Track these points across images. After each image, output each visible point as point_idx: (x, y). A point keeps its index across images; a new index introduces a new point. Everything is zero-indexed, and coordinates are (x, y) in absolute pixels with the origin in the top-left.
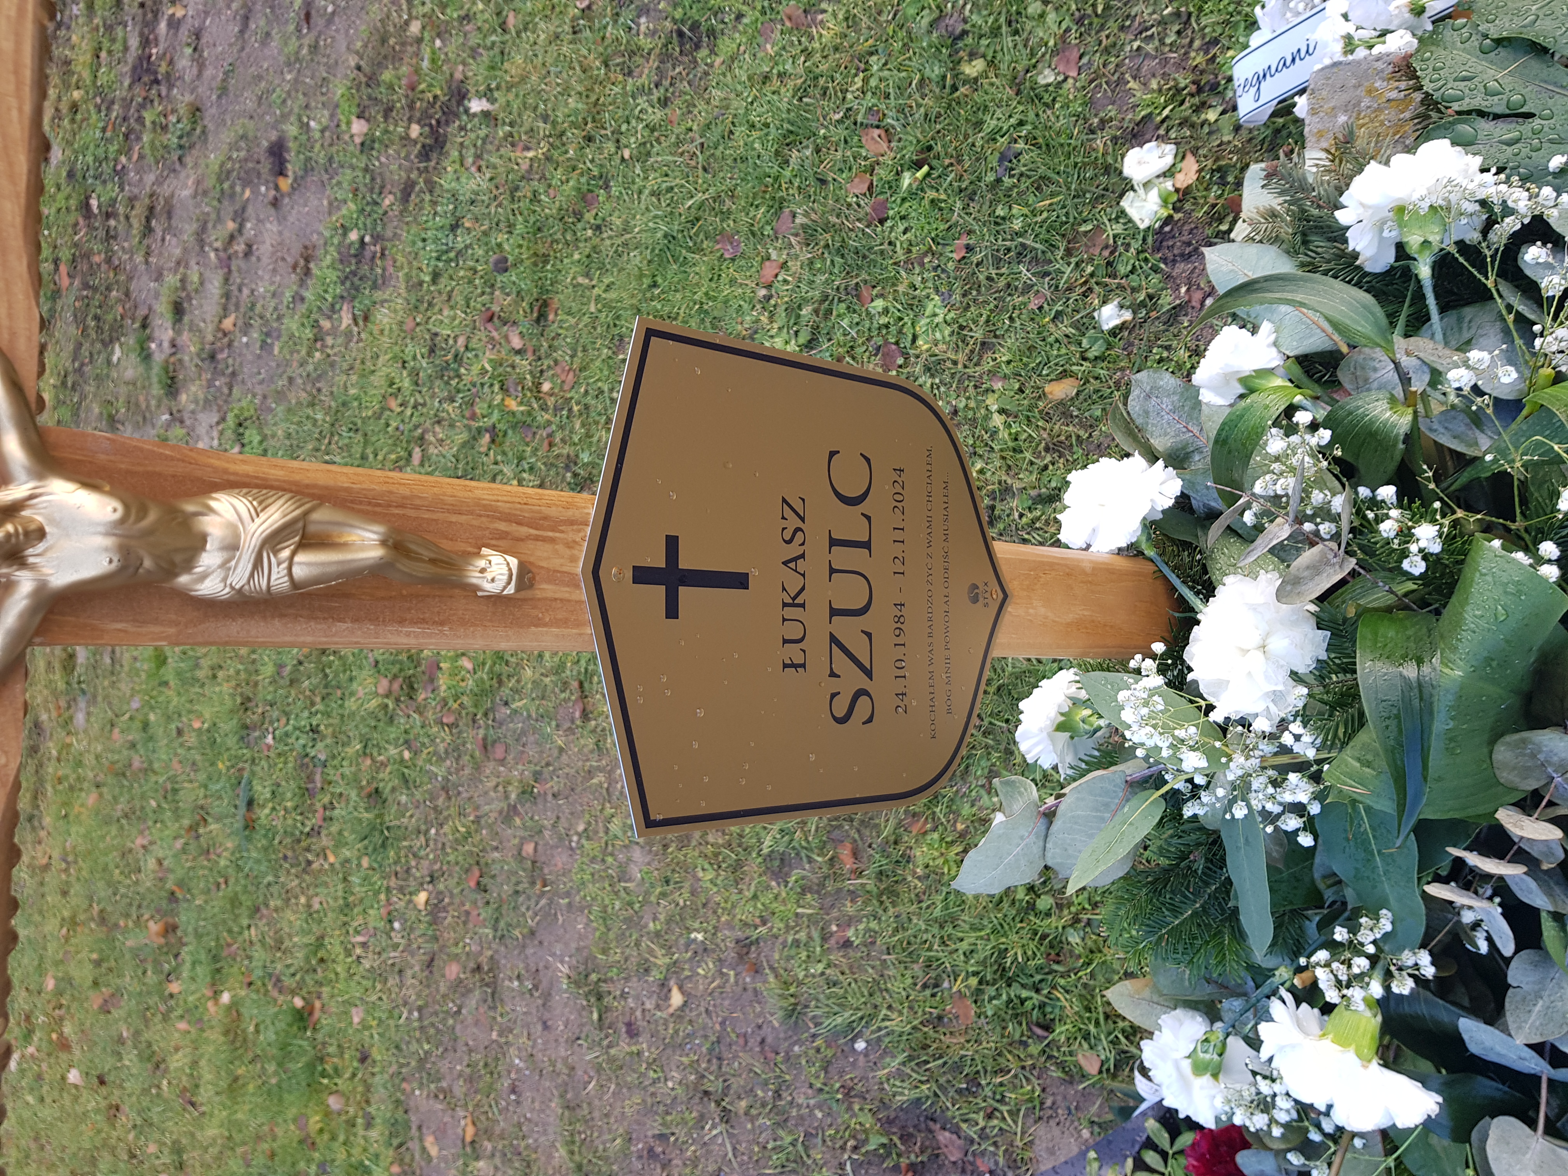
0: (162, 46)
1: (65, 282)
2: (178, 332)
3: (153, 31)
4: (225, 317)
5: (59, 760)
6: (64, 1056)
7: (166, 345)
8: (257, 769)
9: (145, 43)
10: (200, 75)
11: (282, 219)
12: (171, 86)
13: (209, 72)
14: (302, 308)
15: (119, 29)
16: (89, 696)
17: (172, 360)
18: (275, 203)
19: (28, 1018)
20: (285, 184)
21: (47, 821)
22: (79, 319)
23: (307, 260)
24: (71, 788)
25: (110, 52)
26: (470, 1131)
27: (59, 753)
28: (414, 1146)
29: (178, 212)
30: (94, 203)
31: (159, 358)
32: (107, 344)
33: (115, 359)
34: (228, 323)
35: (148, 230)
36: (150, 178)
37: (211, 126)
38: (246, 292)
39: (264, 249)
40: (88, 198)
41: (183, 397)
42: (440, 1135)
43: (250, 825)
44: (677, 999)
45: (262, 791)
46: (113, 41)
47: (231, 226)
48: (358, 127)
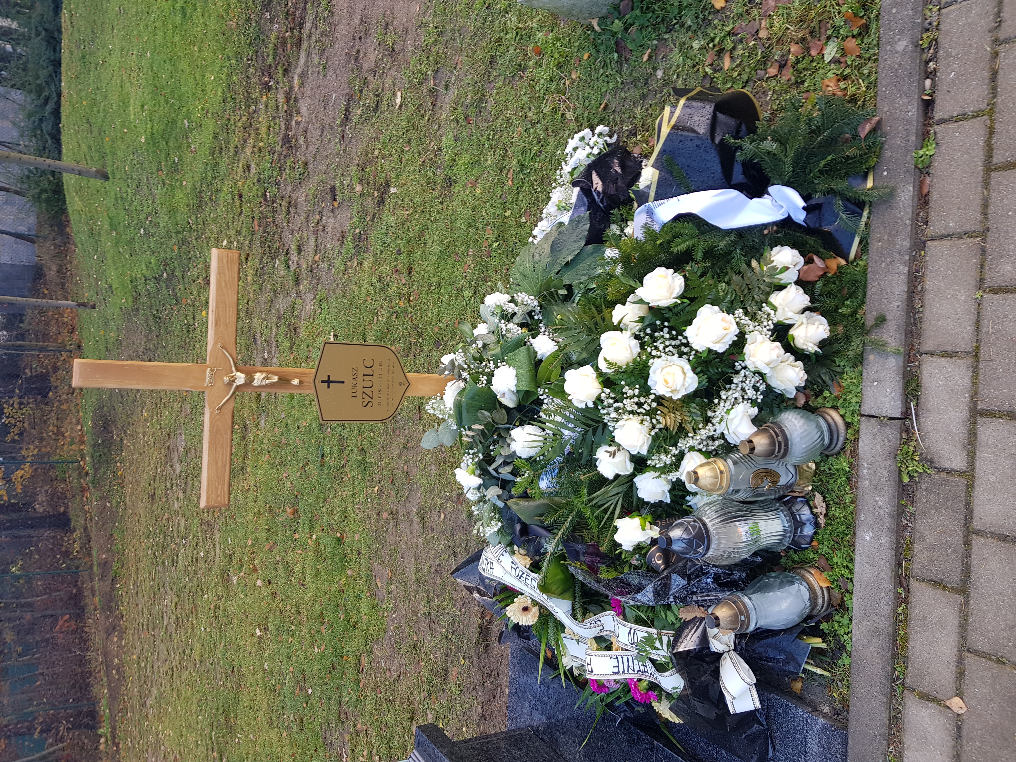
0: (293, 131)
1: (257, 228)
2: (299, 258)
3: (290, 124)
4: (316, 255)
5: (253, 441)
6: (255, 575)
7: (295, 263)
8: (325, 442)
9: (288, 128)
10: (307, 148)
11: (335, 218)
12: (296, 151)
13: (310, 148)
14: (341, 256)
15: (277, 120)
16: (266, 413)
17: (297, 270)
18: (333, 211)
19: (240, 560)
20: (336, 204)
21: (249, 469)
22: (262, 247)
23: (343, 237)
24: (258, 453)
25: (274, 129)
26: (390, 574)
27: (254, 438)
28: (373, 584)
29: (299, 206)
30: (268, 194)
31: (292, 269)
32: (274, 258)
33: (276, 265)
34: (317, 258)
35: (288, 212)
36: (289, 189)
37: (311, 173)
38: (323, 246)
39: (329, 229)
40: (265, 192)
41: (301, 286)
42: (381, 578)
43: (322, 465)
44: (442, 516)
45: (327, 451)
46: (275, 124)
47: (318, 217)
48: (358, 188)
